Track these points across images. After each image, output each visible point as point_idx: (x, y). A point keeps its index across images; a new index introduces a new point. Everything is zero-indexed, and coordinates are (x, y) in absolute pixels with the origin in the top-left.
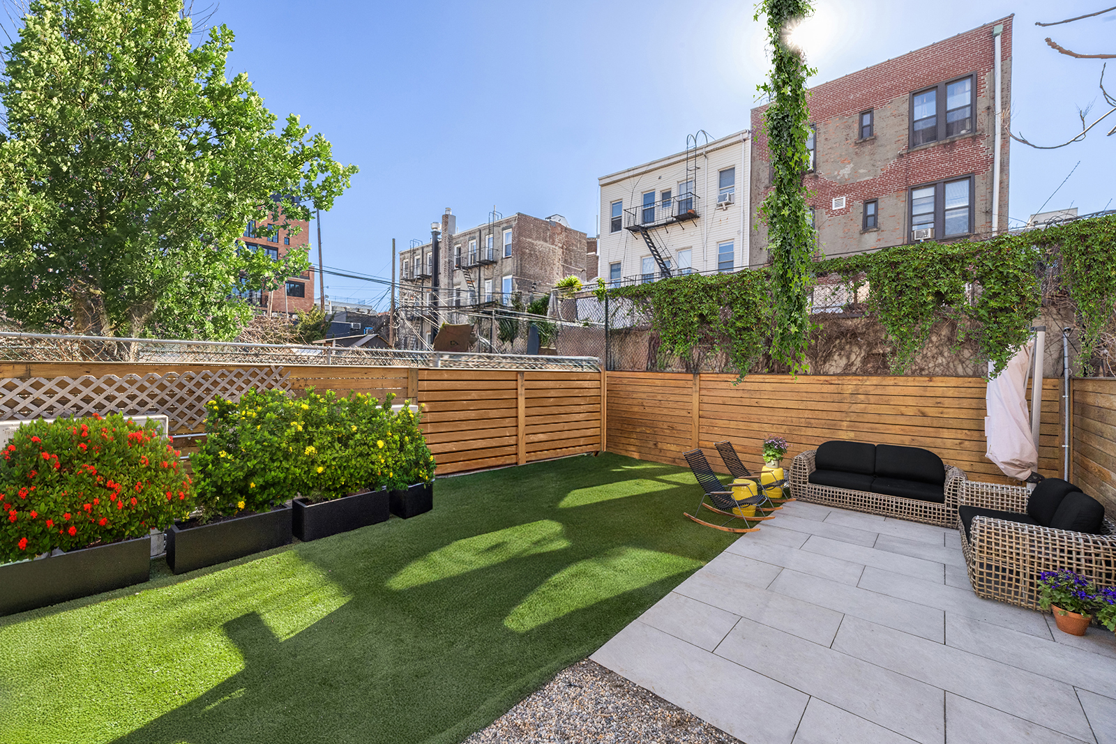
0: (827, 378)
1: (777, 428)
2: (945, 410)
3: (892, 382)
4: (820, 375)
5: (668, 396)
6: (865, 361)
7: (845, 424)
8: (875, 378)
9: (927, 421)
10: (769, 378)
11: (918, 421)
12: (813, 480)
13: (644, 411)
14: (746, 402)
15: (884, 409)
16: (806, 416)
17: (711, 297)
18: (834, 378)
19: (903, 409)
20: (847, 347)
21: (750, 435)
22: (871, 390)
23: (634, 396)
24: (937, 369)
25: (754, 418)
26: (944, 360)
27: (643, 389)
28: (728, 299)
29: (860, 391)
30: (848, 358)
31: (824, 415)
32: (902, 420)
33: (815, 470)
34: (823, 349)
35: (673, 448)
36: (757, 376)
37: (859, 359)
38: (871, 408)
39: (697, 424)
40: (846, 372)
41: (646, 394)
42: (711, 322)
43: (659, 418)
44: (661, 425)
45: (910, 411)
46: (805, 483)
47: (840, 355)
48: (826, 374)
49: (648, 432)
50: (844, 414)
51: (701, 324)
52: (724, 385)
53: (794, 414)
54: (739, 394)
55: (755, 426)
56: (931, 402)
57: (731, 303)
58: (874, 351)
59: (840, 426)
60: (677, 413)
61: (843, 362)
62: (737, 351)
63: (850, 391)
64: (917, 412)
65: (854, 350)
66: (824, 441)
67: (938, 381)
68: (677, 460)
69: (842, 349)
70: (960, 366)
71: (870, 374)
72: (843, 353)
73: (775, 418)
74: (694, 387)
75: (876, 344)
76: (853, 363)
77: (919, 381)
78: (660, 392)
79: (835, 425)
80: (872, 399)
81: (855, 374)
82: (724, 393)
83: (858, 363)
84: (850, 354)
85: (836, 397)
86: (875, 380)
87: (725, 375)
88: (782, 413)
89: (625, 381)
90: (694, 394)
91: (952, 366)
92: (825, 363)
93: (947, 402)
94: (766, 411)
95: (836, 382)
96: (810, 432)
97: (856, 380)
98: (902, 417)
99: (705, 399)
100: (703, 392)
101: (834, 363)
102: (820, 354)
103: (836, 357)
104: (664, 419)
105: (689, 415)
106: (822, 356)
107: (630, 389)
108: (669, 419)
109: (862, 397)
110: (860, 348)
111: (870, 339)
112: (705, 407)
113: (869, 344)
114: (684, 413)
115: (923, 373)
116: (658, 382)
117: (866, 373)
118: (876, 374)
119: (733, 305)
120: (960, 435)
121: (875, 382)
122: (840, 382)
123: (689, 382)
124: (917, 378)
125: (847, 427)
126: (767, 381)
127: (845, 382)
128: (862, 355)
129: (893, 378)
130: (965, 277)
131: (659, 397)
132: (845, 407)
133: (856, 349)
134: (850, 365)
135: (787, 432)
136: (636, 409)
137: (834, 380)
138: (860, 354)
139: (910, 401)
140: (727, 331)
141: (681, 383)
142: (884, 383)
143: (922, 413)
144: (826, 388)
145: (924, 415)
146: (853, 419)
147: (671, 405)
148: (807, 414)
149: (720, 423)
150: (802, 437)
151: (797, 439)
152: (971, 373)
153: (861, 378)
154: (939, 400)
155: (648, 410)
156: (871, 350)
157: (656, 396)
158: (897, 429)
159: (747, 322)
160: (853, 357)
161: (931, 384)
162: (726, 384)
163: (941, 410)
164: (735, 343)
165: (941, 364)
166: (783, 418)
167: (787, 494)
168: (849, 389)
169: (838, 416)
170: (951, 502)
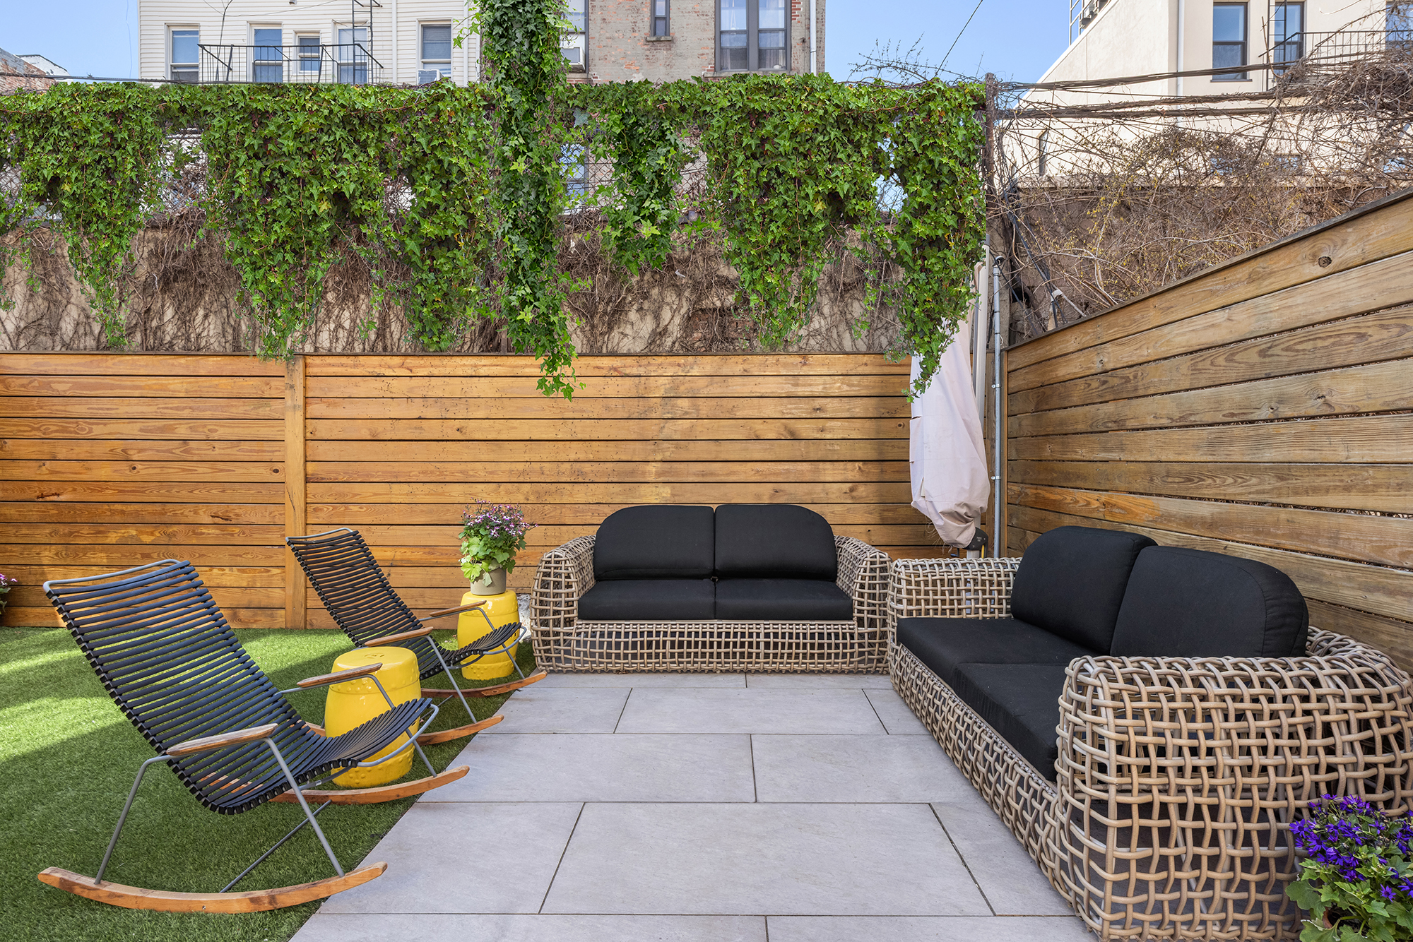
0: (616, 362)
1: (508, 493)
2: (830, 424)
3: (738, 369)
4: (600, 355)
5: (211, 425)
6: (690, 322)
7: (652, 468)
8: (708, 359)
9: (798, 450)
10: (487, 364)
11: (784, 450)
12: (587, 613)
13: (134, 476)
14: (433, 430)
15: (726, 430)
16: (573, 457)
17: (364, 146)
18: (629, 361)
19: (758, 425)
20: (655, 292)
21: (444, 518)
22: (703, 387)
23: (98, 430)
24: (812, 342)
25: (453, 472)
26: (823, 322)
27: (124, 408)
28: (405, 157)
29: (682, 390)
30: (657, 317)
31: (609, 451)
32: (756, 451)
33: (592, 583)
34: (607, 296)
35: (230, 577)
36: (458, 360)
37: (677, 320)
38: (704, 429)
39: (299, 502)
40: (653, 348)
41: (139, 425)
42: (360, 220)
43: (184, 494)
44: (188, 514)
45: (769, 430)
46: (569, 622)
47: (640, 309)
48: (613, 354)
49: (147, 539)
50: (650, 446)
51: (338, 220)
52: (372, 387)
53: (546, 452)
54: (415, 410)
55: (456, 493)
56: (801, 409)
57: (411, 167)
58: (706, 303)
59: (644, 473)
60: (239, 473)
61: (647, 326)
62: (424, 304)
63: (661, 393)
64: (782, 430)
65: (668, 300)
66: (609, 511)
67: (818, 364)
68: (243, 614)
69: (645, 296)
70: (847, 335)
71: (697, 353)
72: (646, 305)
73: (504, 467)
74: (287, 394)
75: (710, 286)
76: (665, 329)
77: (785, 365)
78: (186, 413)
79: (632, 473)
80: (705, 407)
81: (671, 353)
82: (373, 410)
83: (675, 330)
84: (660, 307)
85: (635, 407)
86: (707, 364)
87: (375, 360)
88: (519, 452)
89: (62, 386)
90: (289, 416)
91: (835, 336)
92: (610, 329)
93: (832, 406)
94: (483, 452)
95: (635, 371)
96: (581, 494)
97: (672, 365)
98: (757, 445)
99: (323, 429)
100: (316, 409)
101: (628, 331)
102: (601, 308)
103: (633, 315)
104: (200, 494)
105: (276, 477)
106: (605, 313)
107: (80, 409)
108: (214, 495)
109: (684, 403)
110: (679, 295)
111: (699, 275)
112: (323, 451)
113: (696, 286)
114: (262, 473)
115: (790, 349)
116: (177, 386)
117: (689, 350)
118: (708, 352)
119: (415, 174)
120: (852, 472)
121: (709, 370)
122: (642, 371)
123: (274, 382)
124: (782, 359)
125: (658, 474)
126: (483, 372)
127: (652, 370)
128: (683, 311)
129: (740, 359)
130: (877, 164)
131: (182, 431)
132: (651, 429)
133: (671, 297)
134: (660, 333)
135: (532, 499)
136: (103, 472)
137: (631, 366)
138: (678, 309)
139: (770, 408)
140: (403, 244)
141: (249, 387)
142: (725, 371)
143: (792, 433)
144: (614, 387)
145: (794, 438)
146: (668, 456)
147: (220, 451)
148: (575, 451)
149: (366, 492)
150: (565, 510)
151: (553, 514)
152: (863, 348)
153: (681, 360)
154: (818, 403)
155: (144, 471)
156: (699, 300)
157: (171, 429)
158: (746, 472)
159: (446, 224)
160: (666, 314)
161: (805, 370)
162: (377, 383)
163: (820, 423)
164: (420, 282)
165: (817, 332)
166: (521, 467)
167: (525, 659)
168: (661, 386)
169: (637, 451)
170: (865, 615)
